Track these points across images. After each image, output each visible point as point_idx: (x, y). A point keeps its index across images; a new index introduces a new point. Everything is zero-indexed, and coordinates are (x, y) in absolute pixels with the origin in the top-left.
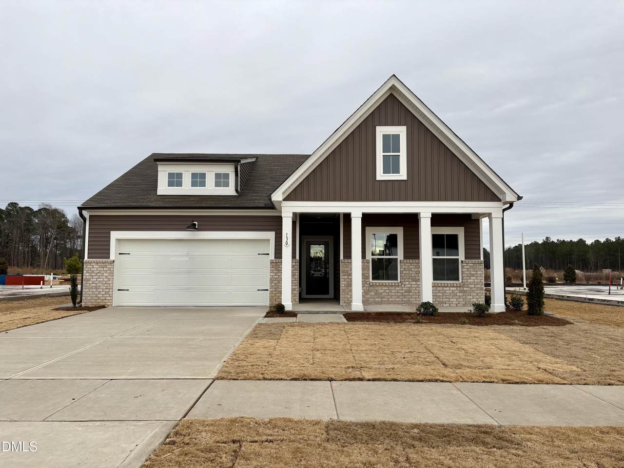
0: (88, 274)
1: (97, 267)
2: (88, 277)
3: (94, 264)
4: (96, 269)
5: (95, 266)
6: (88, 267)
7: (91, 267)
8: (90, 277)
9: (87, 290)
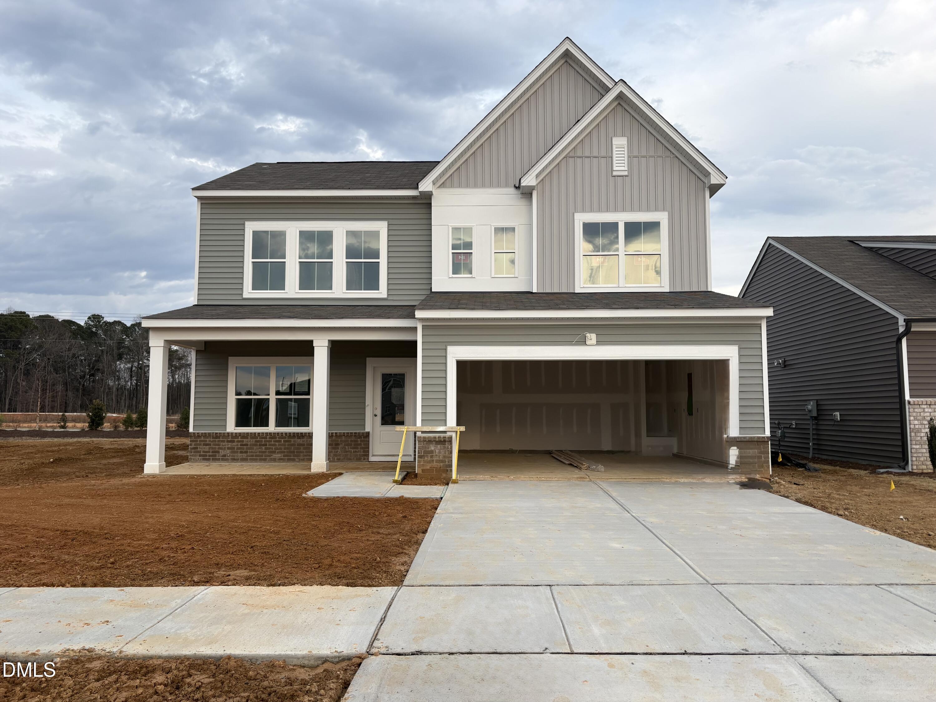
0: (916, 422)
1: (930, 410)
2: (917, 427)
3: (925, 406)
4: (928, 414)
5: (926, 410)
6: (916, 410)
7: (920, 410)
8: (920, 426)
9: (918, 447)
